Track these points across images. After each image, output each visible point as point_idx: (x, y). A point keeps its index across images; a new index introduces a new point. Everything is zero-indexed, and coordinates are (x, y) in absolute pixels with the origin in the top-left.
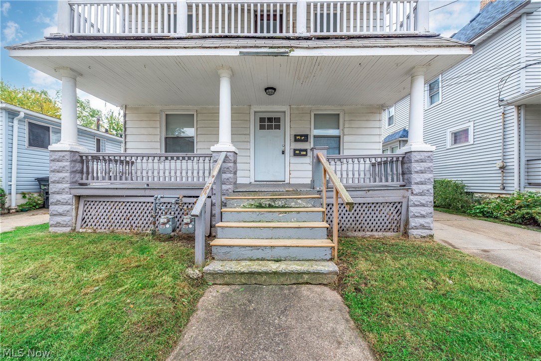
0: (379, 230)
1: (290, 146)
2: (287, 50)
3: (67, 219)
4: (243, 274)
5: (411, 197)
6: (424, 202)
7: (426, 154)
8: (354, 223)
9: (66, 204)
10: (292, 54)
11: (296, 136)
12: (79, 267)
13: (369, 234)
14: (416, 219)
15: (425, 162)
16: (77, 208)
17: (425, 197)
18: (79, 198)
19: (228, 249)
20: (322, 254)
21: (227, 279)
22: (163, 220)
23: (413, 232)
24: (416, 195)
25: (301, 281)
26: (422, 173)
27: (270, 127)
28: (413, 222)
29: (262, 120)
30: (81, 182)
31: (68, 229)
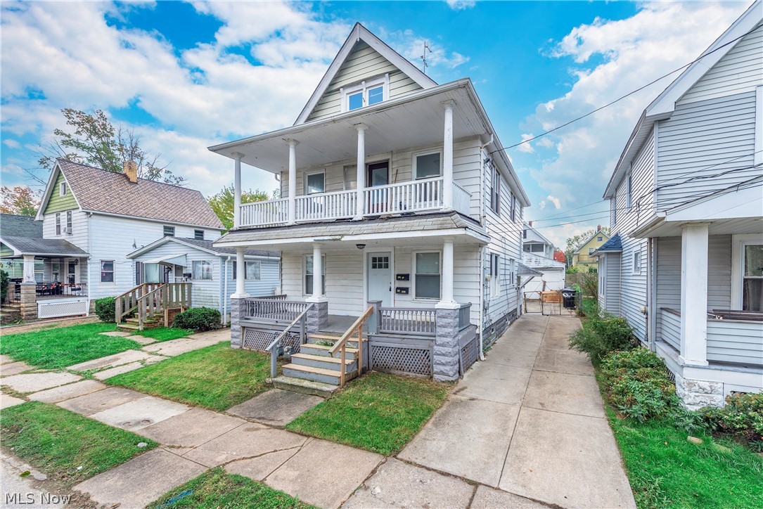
0: (412, 370)
1: (395, 284)
2: (340, 237)
3: (238, 340)
4: (288, 384)
5: (435, 347)
6: (444, 352)
7: (447, 312)
8: (395, 363)
9: (238, 331)
10: (343, 239)
11: (398, 275)
12: (228, 370)
13: (405, 373)
14: (438, 366)
15: (447, 318)
16: (243, 334)
17: (446, 348)
18: (244, 327)
19: (290, 371)
20: (334, 381)
21: (282, 387)
22: (285, 349)
23: (436, 376)
24: (439, 345)
25: (314, 393)
26: (444, 327)
27: (380, 267)
28: (437, 368)
29: (374, 259)
30: (247, 317)
31: (238, 347)
